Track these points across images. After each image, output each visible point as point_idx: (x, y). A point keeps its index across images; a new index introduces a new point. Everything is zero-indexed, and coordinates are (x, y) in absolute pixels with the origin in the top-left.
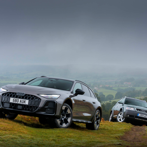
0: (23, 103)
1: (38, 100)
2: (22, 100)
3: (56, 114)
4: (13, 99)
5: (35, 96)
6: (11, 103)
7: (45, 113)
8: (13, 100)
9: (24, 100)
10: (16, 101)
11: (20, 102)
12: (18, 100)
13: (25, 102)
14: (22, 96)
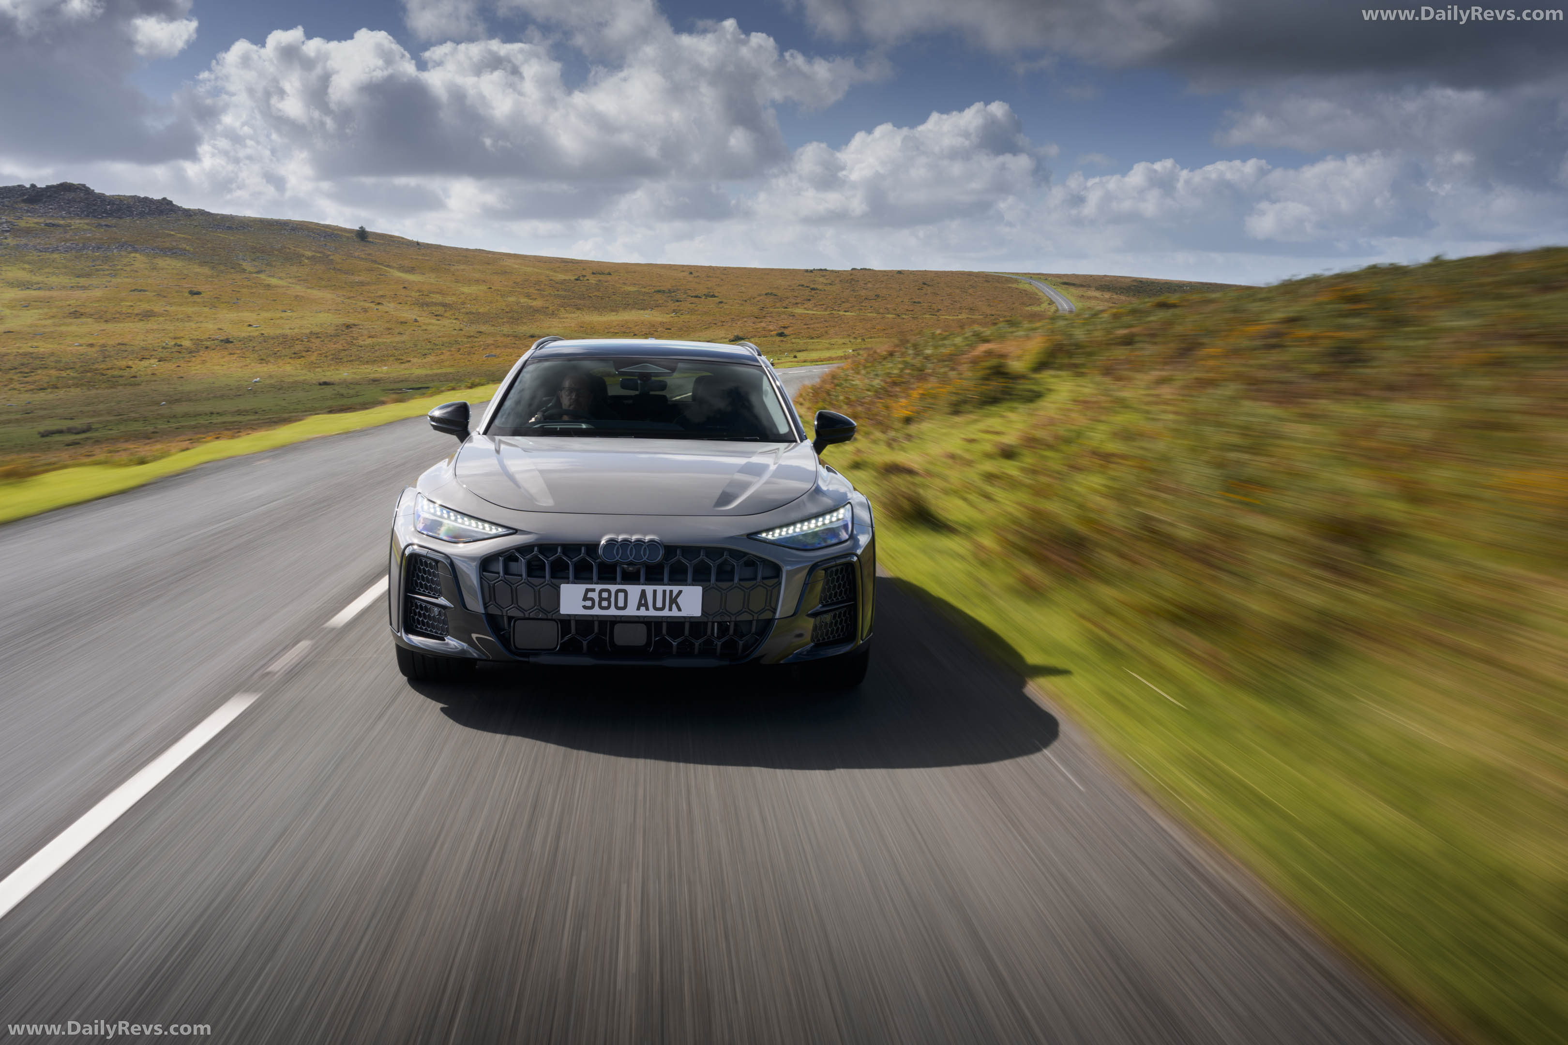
0: (666, 613)
1: (763, 576)
2: (649, 589)
4: (581, 588)
5: (735, 555)
6: (566, 622)
8: (585, 598)
9: (668, 588)
10: (608, 599)
11: (638, 609)
12: (621, 596)
13: (679, 600)
14: (644, 564)
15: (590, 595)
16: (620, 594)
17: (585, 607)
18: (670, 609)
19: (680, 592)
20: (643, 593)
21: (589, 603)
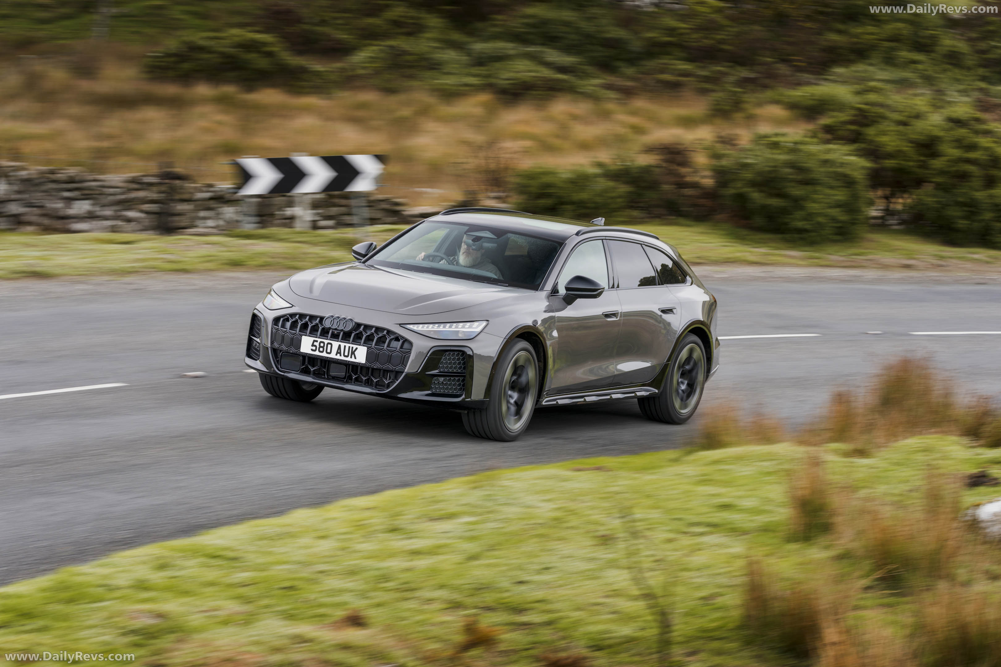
0: (348, 359)
1: (401, 347)
2: (343, 345)
3: (469, 395)
4: (311, 339)
5: (389, 332)
6: (303, 357)
7: (427, 395)
8: (313, 345)
9: (351, 345)
10: (323, 347)
11: (336, 355)
12: (329, 346)
13: (356, 353)
14: (342, 330)
15: (315, 343)
16: (329, 345)
17: (312, 350)
18: (351, 357)
19: (357, 349)
20: (340, 346)
21: (314, 348)
